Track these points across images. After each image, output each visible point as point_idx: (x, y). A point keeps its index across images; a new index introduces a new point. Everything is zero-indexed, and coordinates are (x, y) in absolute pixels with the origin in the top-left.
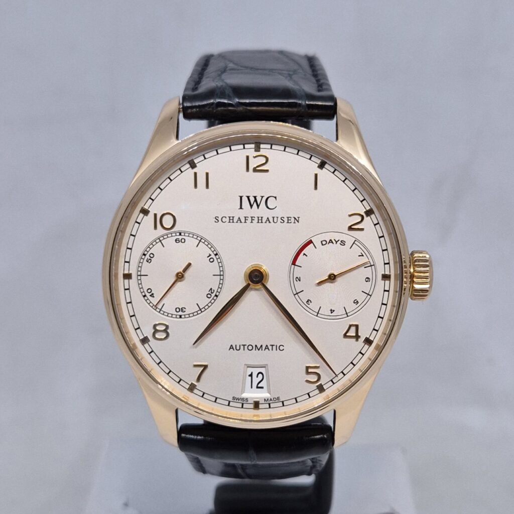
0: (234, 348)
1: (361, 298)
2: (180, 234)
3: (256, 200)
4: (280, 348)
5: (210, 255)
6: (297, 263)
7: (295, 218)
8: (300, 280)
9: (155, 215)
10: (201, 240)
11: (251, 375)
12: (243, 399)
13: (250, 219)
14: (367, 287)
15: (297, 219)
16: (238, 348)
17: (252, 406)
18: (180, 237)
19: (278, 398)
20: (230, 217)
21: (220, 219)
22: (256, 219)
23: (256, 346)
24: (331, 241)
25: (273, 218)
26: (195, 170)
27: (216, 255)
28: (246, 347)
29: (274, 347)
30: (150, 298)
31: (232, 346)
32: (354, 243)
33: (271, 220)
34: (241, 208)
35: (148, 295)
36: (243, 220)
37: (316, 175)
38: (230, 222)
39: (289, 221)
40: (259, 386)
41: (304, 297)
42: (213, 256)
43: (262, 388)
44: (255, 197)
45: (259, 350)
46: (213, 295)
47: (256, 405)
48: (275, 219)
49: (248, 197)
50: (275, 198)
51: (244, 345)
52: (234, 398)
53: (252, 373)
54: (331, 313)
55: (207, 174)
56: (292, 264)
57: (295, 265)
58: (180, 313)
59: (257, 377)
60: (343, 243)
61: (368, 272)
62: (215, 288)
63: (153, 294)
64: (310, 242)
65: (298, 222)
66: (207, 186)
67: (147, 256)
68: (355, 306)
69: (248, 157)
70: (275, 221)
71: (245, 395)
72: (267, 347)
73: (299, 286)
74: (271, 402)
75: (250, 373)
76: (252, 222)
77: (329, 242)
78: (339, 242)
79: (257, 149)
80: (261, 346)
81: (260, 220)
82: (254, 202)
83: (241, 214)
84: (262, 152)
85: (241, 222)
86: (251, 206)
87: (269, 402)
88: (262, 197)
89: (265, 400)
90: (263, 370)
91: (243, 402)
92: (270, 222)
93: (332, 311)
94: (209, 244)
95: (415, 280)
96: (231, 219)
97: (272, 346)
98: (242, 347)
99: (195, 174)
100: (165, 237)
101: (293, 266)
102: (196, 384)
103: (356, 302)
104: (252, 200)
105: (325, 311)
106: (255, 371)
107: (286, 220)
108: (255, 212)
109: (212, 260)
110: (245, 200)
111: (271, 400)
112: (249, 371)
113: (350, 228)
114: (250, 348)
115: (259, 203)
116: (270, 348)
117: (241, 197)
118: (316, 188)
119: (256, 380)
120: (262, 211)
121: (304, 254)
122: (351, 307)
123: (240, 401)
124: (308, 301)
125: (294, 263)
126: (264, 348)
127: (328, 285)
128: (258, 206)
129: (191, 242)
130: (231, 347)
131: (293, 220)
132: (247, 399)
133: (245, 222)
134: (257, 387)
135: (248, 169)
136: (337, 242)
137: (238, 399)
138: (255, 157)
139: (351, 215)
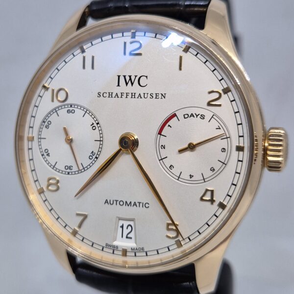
0: (109, 202)
1: (217, 166)
2: (71, 106)
3: (130, 79)
4: (145, 205)
5: (93, 124)
6: (163, 133)
7: (162, 95)
8: (164, 148)
9: (53, 90)
10: (87, 111)
11: (122, 227)
12: (114, 247)
13: (125, 95)
14: (223, 156)
15: (164, 95)
16: (112, 203)
17: (120, 253)
18: (71, 109)
19: (143, 249)
20: (109, 93)
21: (101, 95)
22: (130, 95)
23: (126, 202)
24: (192, 115)
25: (144, 94)
26: (85, 54)
27: (98, 124)
28: (118, 203)
29: (141, 205)
30: (47, 157)
31: (107, 200)
32: (212, 117)
33: (142, 96)
34: (119, 85)
35: (45, 154)
36: (120, 95)
37: (181, 58)
38: (109, 97)
39: (157, 97)
40: (128, 236)
41: (167, 162)
42: (95, 125)
43: (131, 238)
44: (130, 77)
45: (128, 205)
46: (94, 157)
47: (125, 252)
48: (146, 95)
49: (125, 76)
50: (147, 77)
51: (117, 201)
52: (107, 245)
53: (123, 225)
54: (191, 178)
55: (93, 57)
56: (158, 134)
57: (161, 135)
58: (68, 170)
59: (127, 228)
60: (203, 117)
61: (223, 143)
62: (96, 151)
63: (49, 154)
64: (174, 115)
65: (165, 97)
66: (93, 68)
67: (46, 123)
68: (211, 173)
69: (125, 43)
70: (146, 97)
71: (115, 243)
72: (135, 204)
73: (164, 153)
74: (137, 251)
75: (121, 225)
76: (127, 97)
77: (191, 116)
78: (200, 116)
79: (134, 36)
80: (131, 203)
81: (133, 95)
82: (129, 81)
83: (118, 90)
84: (137, 38)
85: (118, 97)
86: (127, 84)
87: (135, 251)
88: (136, 76)
89: (132, 249)
90: (132, 223)
91: (114, 249)
92: (141, 98)
93: (191, 176)
94: (92, 115)
95: (269, 153)
96: (110, 95)
97: (139, 203)
98: (115, 202)
99: (84, 58)
100: (60, 108)
101: (159, 135)
102: (77, 229)
103: (213, 170)
104: (128, 78)
105: (185, 176)
106: (126, 224)
107: (154, 96)
108: (129, 89)
109: (94, 128)
110: (122, 79)
111: (137, 249)
112: (121, 223)
113: (209, 104)
114: (121, 203)
115: (133, 82)
116: (138, 204)
117: (119, 76)
118: (180, 69)
119: (126, 232)
120: (136, 88)
121: (169, 126)
122: (208, 174)
123: (111, 248)
124: (170, 167)
125: (160, 133)
126: (132, 204)
127: (188, 154)
128: (132, 84)
129: (79, 112)
130: (106, 202)
131: (160, 96)
132: (117, 247)
133: (121, 97)
134: (127, 237)
135: (125, 53)
136: (197, 116)
137: (110, 246)
138: (131, 43)
139: (210, 93)
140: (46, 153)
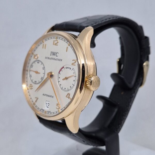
1: (72, 86)
2: (39, 61)
4: (52, 97)
6: (60, 73)
8: (60, 78)
9: (35, 55)
10: (42, 63)
11: (47, 103)
14: (74, 83)
19: (50, 112)
21: (46, 58)
32: (73, 69)
36: (51, 58)
37: (67, 47)
39: (60, 60)
41: (60, 83)
47: (46, 112)
50: (58, 53)
55: (46, 45)
60: (70, 69)
61: (74, 78)
64: (63, 67)
65: (62, 61)
66: (45, 48)
67: (32, 66)
69: (54, 41)
72: (50, 96)
76: (52, 60)
77: (67, 68)
82: (54, 54)
89: (48, 111)
90: (49, 102)
92: (56, 60)
93: (65, 89)
94: (43, 65)
96: (49, 58)
98: (45, 95)
99: (43, 45)
100: (36, 61)
102: (35, 103)
103: (71, 87)
105: (64, 88)
108: (53, 57)
109: (43, 69)
112: (47, 102)
113: (72, 64)
114: (47, 95)
118: (67, 51)
119: (48, 105)
120: (55, 57)
121: (62, 71)
122: (69, 88)
124: (60, 85)
125: (59, 73)
127: (65, 81)
128: (54, 55)
129: (40, 63)
130: (43, 94)
134: (48, 107)
135: (54, 44)
136: (69, 68)
137: (43, 109)
138: (56, 41)
139: (73, 60)
140: (31, 76)
